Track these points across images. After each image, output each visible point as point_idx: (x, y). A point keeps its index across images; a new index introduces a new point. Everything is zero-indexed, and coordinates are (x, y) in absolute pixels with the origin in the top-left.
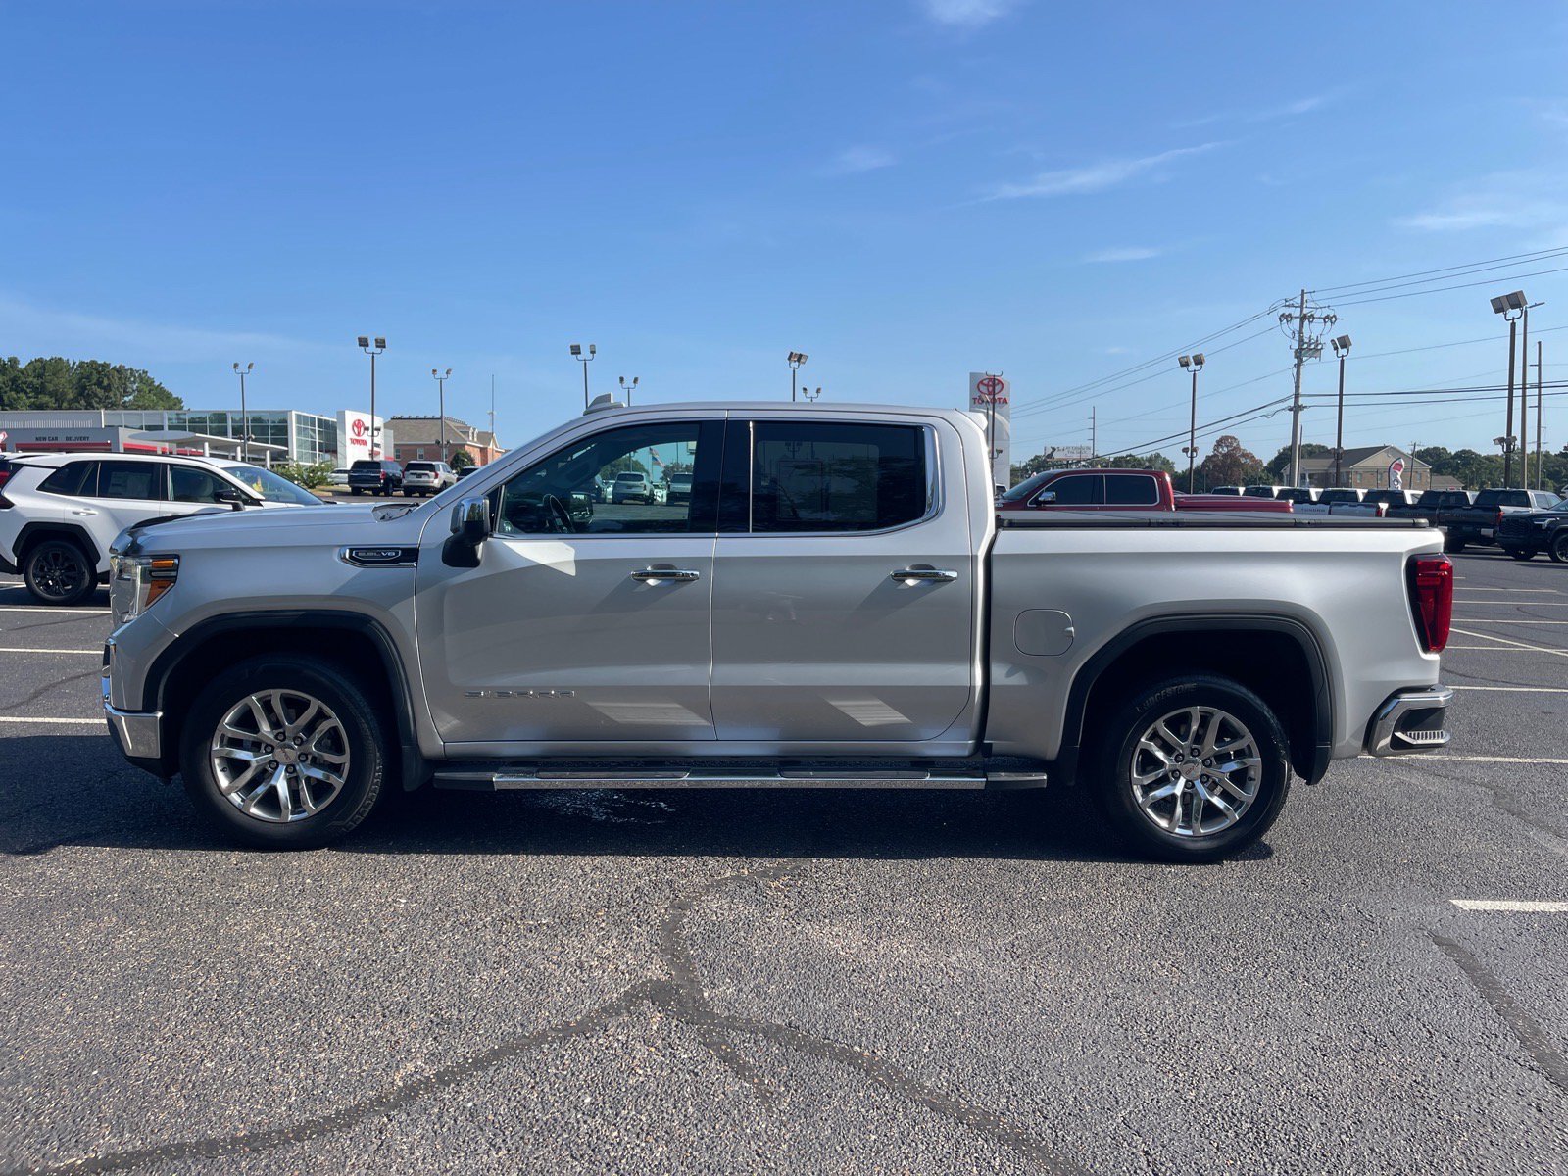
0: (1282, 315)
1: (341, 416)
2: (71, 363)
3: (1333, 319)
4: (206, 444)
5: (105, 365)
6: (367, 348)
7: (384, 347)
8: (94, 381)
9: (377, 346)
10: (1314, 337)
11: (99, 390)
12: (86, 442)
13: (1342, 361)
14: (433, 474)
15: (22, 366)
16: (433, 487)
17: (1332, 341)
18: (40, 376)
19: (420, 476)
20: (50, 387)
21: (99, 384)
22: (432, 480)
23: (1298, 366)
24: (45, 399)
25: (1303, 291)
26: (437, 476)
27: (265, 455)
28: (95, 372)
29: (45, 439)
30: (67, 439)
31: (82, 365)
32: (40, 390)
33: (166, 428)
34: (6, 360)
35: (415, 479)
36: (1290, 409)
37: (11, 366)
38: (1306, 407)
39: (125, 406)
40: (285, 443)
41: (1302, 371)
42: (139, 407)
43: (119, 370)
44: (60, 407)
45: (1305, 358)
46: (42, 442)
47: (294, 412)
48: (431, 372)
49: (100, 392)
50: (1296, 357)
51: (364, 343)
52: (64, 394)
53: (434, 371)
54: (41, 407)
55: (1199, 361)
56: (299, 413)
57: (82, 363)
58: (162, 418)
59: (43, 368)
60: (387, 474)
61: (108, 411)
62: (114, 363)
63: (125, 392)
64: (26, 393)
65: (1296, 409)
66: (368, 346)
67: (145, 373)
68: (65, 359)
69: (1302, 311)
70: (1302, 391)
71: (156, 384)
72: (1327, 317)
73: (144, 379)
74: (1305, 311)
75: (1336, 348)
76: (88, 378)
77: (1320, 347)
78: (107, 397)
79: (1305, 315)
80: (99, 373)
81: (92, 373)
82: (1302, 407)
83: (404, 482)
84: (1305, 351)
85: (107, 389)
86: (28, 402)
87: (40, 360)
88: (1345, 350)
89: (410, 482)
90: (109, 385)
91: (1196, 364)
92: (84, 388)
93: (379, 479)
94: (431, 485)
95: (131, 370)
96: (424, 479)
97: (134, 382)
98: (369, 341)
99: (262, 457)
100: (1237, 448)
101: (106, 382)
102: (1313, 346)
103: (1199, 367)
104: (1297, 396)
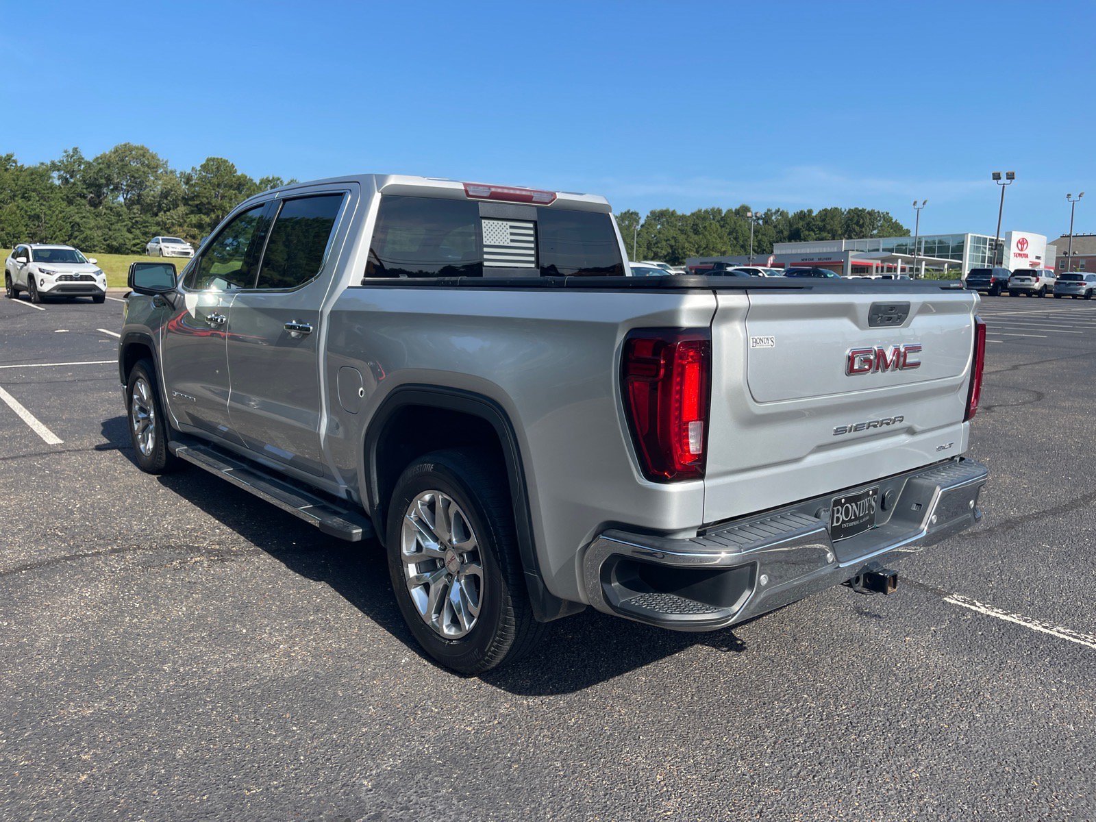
1: (1009, 236)
2: (843, 210)
4: (900, 260)
5: (863, 210)
6: (999, 181)
7: (1014, 178)
8: (855, 221)
9: (1007, 179)
11: (856, 227)
12: (830, 261)
14: (1035, 278)
15: (814, 214)
16: (1034, 289)
18: (823, 220)
19: (1023, 280)
20: (829, 227)
21: (857, 223)
22: (1032, 283)
24: (824, 234)
26: (1037, 280)
27: (944, 267)
28: (855, 216)
29: (806, 260)
30: (819, 259)
31: (850, 211)
32: (822, 229)
33: (881, 250)
34: (806, 211)
35: (1019, 282)
37: (809, 215)
39: (872, 236)
40: (961, 258)
42: (880, 237)
43: (871, 214)
44: (834, 239)
46: (806, 262)
47: (970, 235)
48: (1066, 196)
49: (857, 229)
51: (997, 177)
52: (836, 231)
53: (1069, 195)
54: (822, 239)
56: (975, 235)
57: (850, 210)
58: (879, 243)
59: (826, 215)
60: (997, 279)
61: (848, 241)
62: (868, 209)
63: (873, 227)
64: (814, 231)
66: (1000, 179)
67: (887, 213)
68: (839, 208)
71: (894, 221)
73: (886, 218)
76: (851, 220)
78: (861, 232)
80: (858, 216)
81: (853, 217)
83: (1010, 285)
85: (862, 226)
86: (815, 237)
87: (825, 210)
89: (1013, 285)
90: (863, 224)
92: (848, 226)
93: (989, 283)
94: (1032, 287)
95: (879, 212)
96: (1026, 282)
97: (880, 221)
98: (1001, 176)
99: (942, 268)
101: (861, 222)
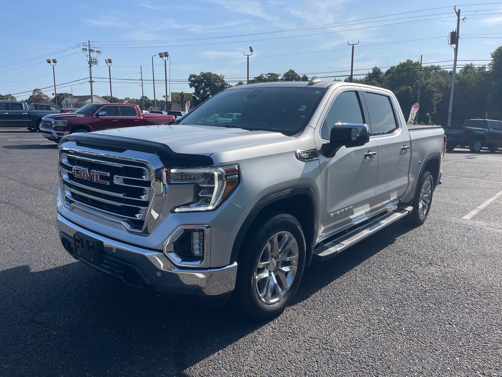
0: (84, 48)
3: (100, 52)
10: (95, 58)
13: (109, 67)
17: (105, 60)
23: (90, 67)
25: (89, 41)
36: (89, 82)
38: (94, 81)
41: (92, 69)
45: (92, 65)
50: (89, 64)
55: (55, 61)
65: (91, 82)
69: (89, 48)
70: (92, 76)
72: (98, 51)
74: (91, 48)
75: (107, 63)
77: (97, 61)
79: (91, 49)
82: (93, 82)
84: (92, 62)
88: (110, 64)
91: (54, 62)
100: (41, 93)
102: (95, 61)
103: (55, 64)
104: (91, 77)
